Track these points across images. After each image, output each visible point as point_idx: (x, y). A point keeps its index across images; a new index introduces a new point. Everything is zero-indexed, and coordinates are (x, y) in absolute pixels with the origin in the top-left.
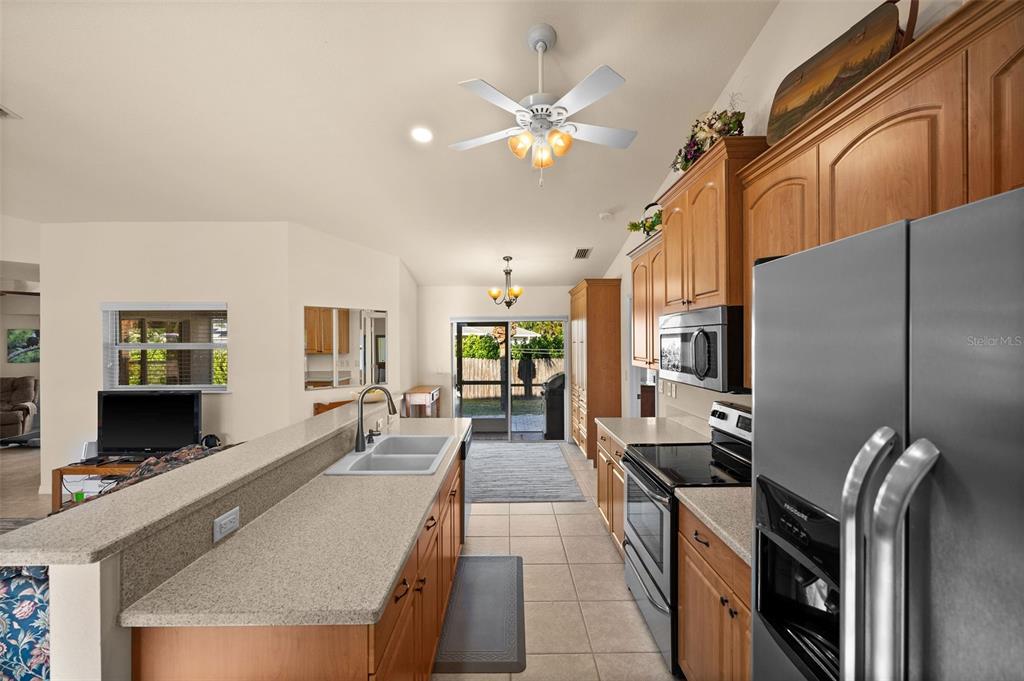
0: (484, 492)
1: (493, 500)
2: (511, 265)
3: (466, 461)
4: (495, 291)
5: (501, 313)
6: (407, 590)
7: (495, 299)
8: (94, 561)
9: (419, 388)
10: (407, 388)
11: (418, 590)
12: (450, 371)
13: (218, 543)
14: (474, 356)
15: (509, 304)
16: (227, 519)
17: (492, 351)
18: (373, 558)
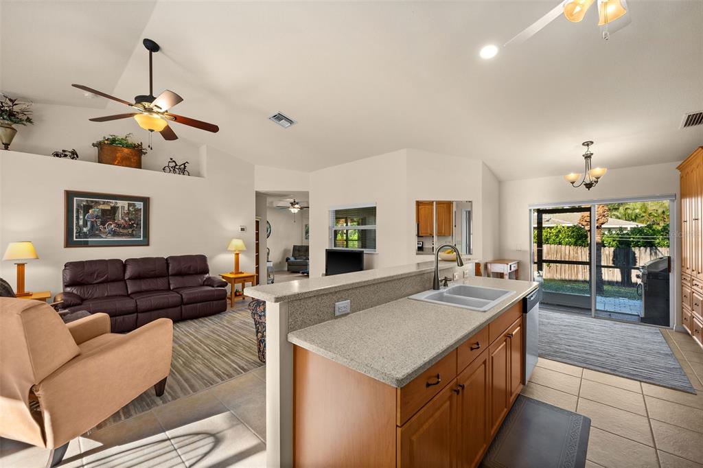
0: (556, 352)
1: (564, 360)
2: (592, 149)
3: (528, 314)
4: (572, 176)
5: (583, 197)
6: (438, 382)
7: (573, 183)
8: (276, 301)
9: (500, 260)
10: (489, 258)
11: (455, 391)
12: (528, 249)
13: (337, 317)
14: (560, 243)
15: (589, 186)
16: (343, 305)
17: (579, 237)
18: (413, 348)
